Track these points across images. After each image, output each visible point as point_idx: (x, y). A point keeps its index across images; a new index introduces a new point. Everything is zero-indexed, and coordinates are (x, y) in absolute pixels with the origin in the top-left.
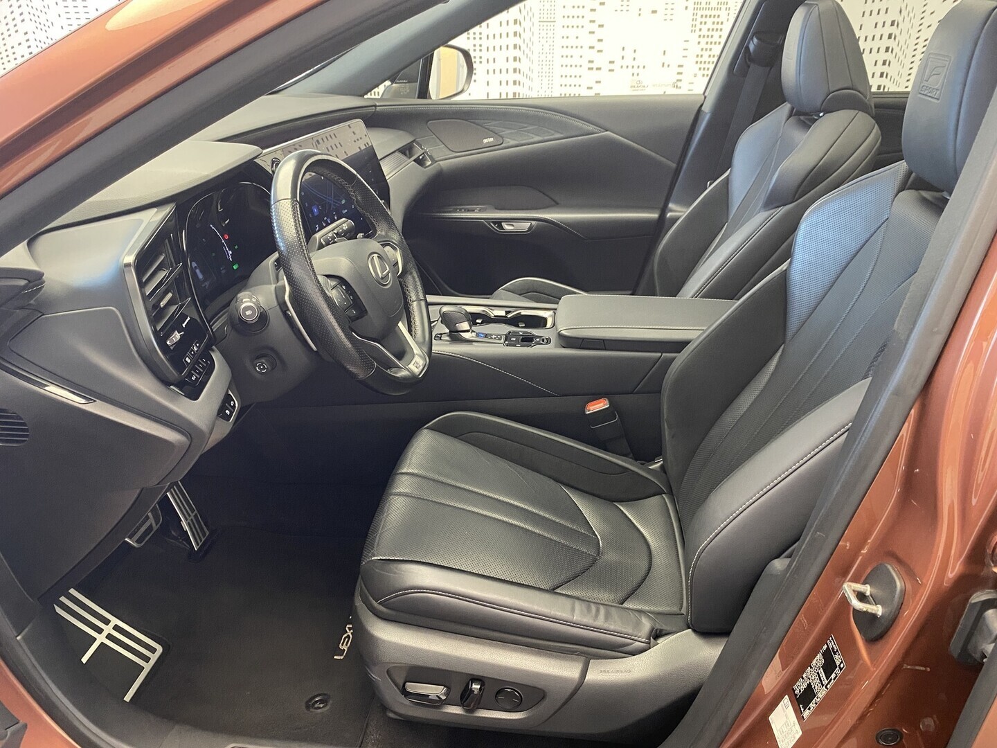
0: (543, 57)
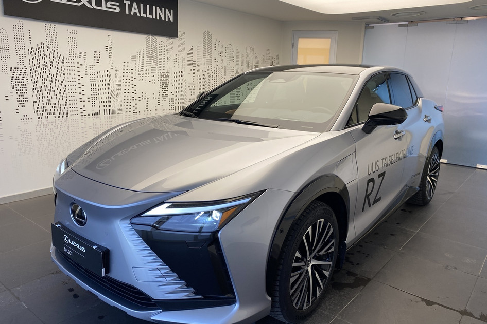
0: (118, 96)
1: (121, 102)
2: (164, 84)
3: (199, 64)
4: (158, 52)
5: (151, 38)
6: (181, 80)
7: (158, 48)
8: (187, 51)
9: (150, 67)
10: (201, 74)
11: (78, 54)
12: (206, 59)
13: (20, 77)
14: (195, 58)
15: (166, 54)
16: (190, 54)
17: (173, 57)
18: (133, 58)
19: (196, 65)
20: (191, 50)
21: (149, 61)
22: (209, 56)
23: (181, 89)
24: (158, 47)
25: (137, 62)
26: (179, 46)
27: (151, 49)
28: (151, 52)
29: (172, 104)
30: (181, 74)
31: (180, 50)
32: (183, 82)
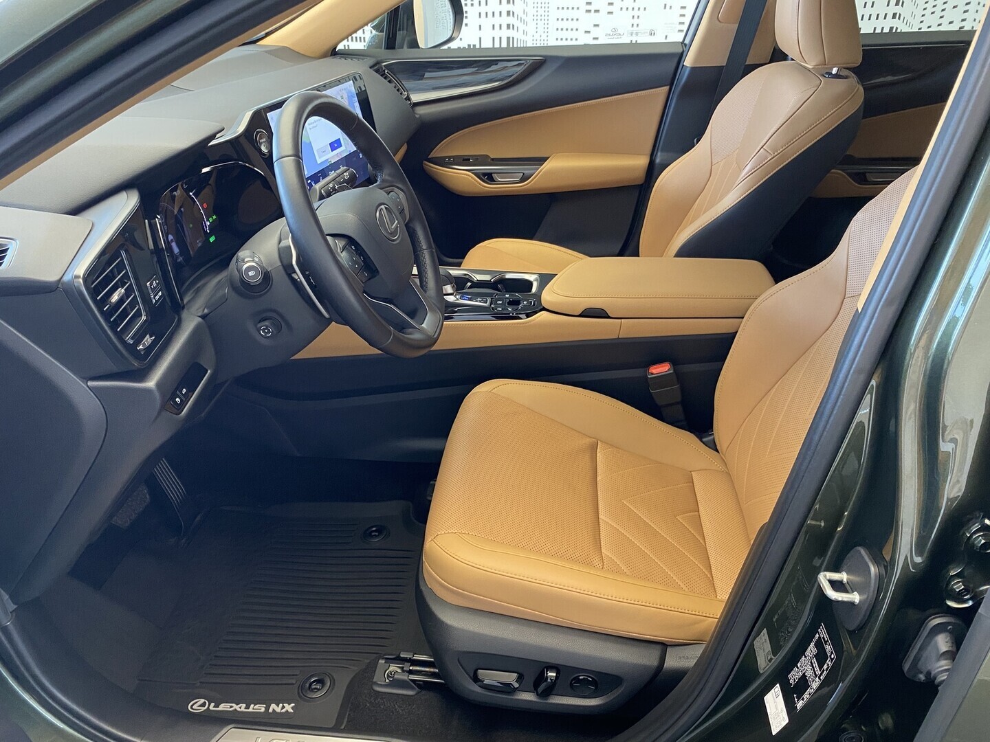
1: (546, 18)
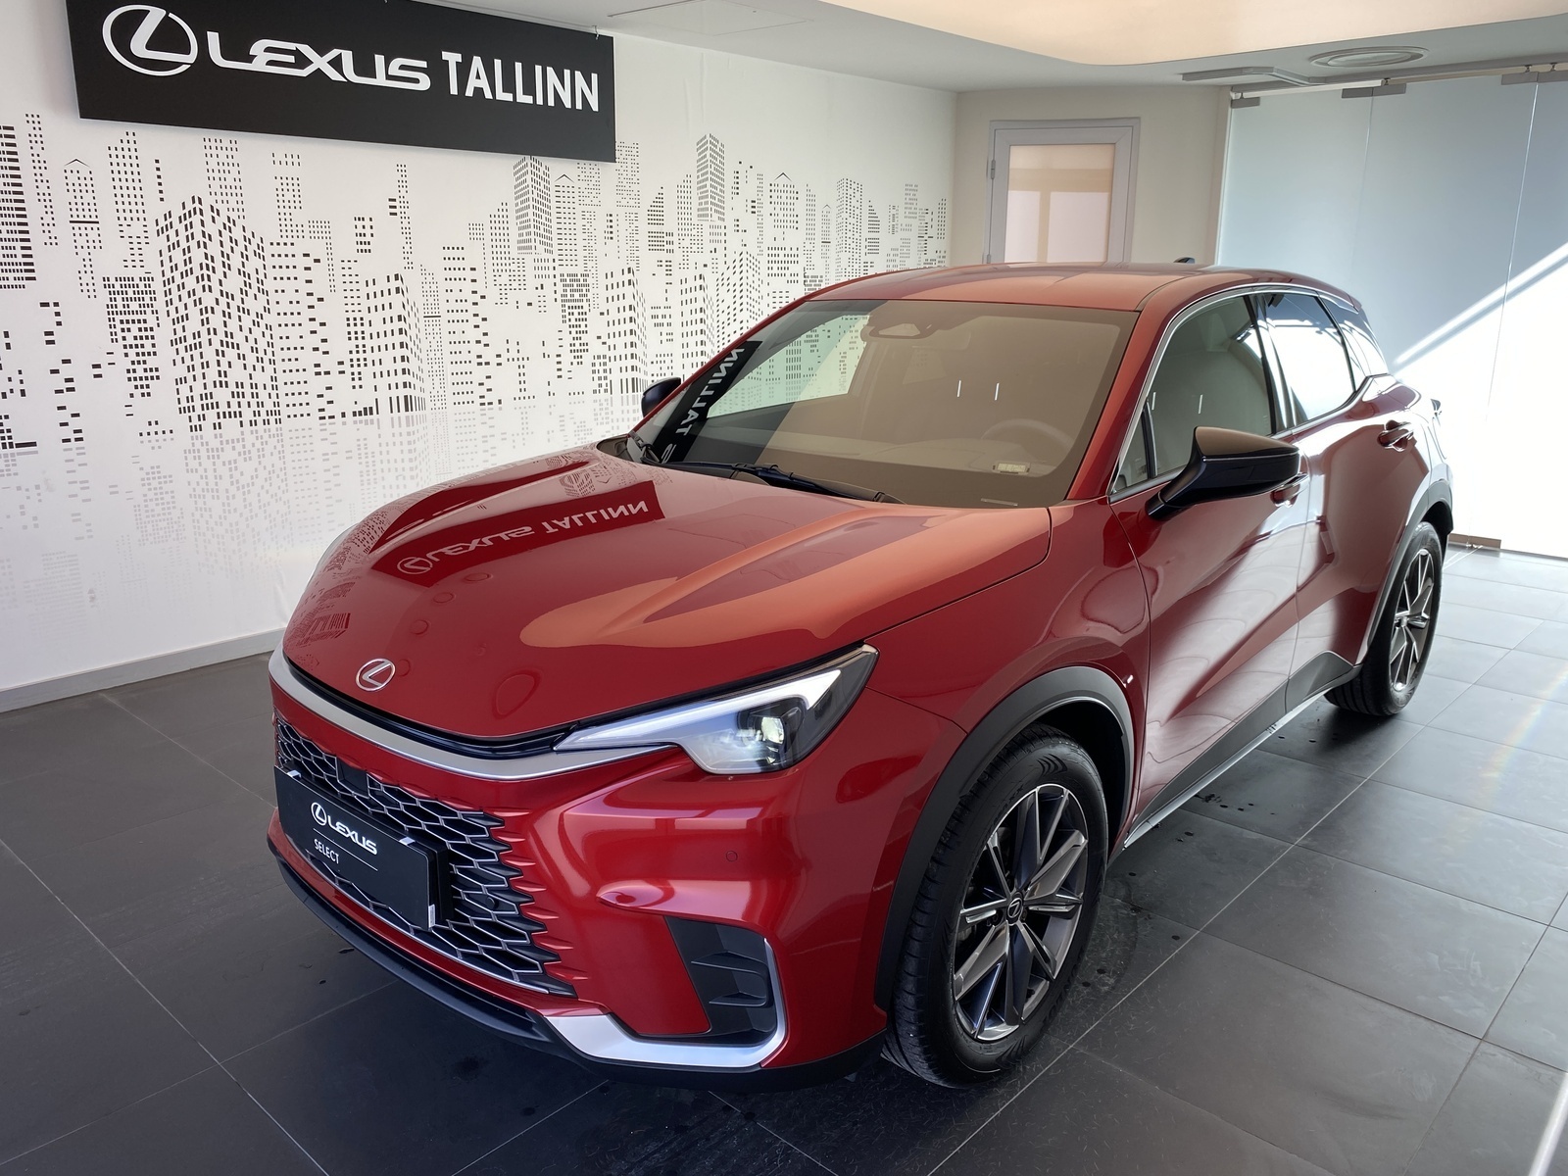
1: (441, 373)
2: (576, 311)
3: (686, 243)
4: (553, 211)
5: (529, 168)
6: (629, 297)
7: (553, 199)
8: (647, 201)
9: (529, 259)
10: (690, 274)
11: (306, 229)
12: (706, 225)
13: (134, 306)
14: (670, 224)
15: (579, 216)
16: (656, 215)
17: (601, 225)
18: (475, 231)
19: (675, 247)
20: (659, 200)
21: (524, 241)
22: (716, 216)
23: (629, 326)
24: (553, 193)
25: (488, 243)
26: (620, 189)
27: (531, 203)
28: (530, 211)
29: (602, 374)
30: (628, 276)
31: (624, 202)
32: (634, 304)
